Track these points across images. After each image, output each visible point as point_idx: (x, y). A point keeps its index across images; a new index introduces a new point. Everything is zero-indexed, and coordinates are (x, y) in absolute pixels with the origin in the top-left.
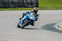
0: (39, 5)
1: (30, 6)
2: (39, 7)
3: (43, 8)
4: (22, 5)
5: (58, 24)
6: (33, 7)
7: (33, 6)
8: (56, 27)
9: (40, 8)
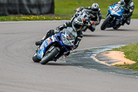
0: (56, 9)
1: (35, 11)
2: (55, 13)
3: (64, 15)
4: (18, 9)
5: (98, 52)
6: (41, 14)
7: (43, 12)
8: (94, 59)
9: (59, 16)
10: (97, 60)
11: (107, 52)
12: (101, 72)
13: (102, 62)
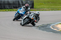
0: (34, 6)
3: (38, 9)
5: (53, 25)
8: (51, 28)
9: (36, 9)
10: (52, 28)
11: (57, 25)
12: (54, 33)
13: (55, 29)
